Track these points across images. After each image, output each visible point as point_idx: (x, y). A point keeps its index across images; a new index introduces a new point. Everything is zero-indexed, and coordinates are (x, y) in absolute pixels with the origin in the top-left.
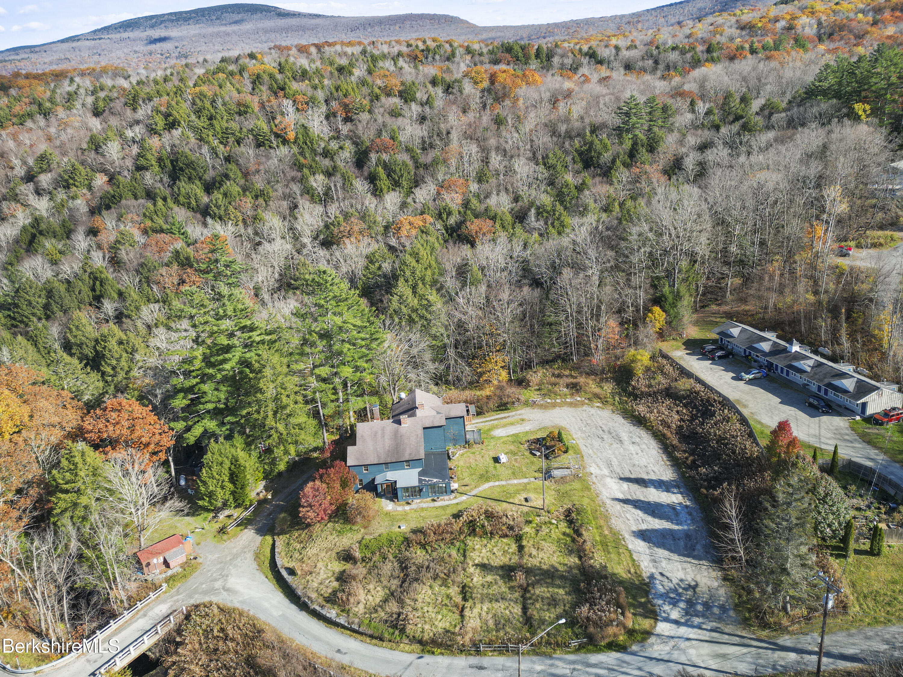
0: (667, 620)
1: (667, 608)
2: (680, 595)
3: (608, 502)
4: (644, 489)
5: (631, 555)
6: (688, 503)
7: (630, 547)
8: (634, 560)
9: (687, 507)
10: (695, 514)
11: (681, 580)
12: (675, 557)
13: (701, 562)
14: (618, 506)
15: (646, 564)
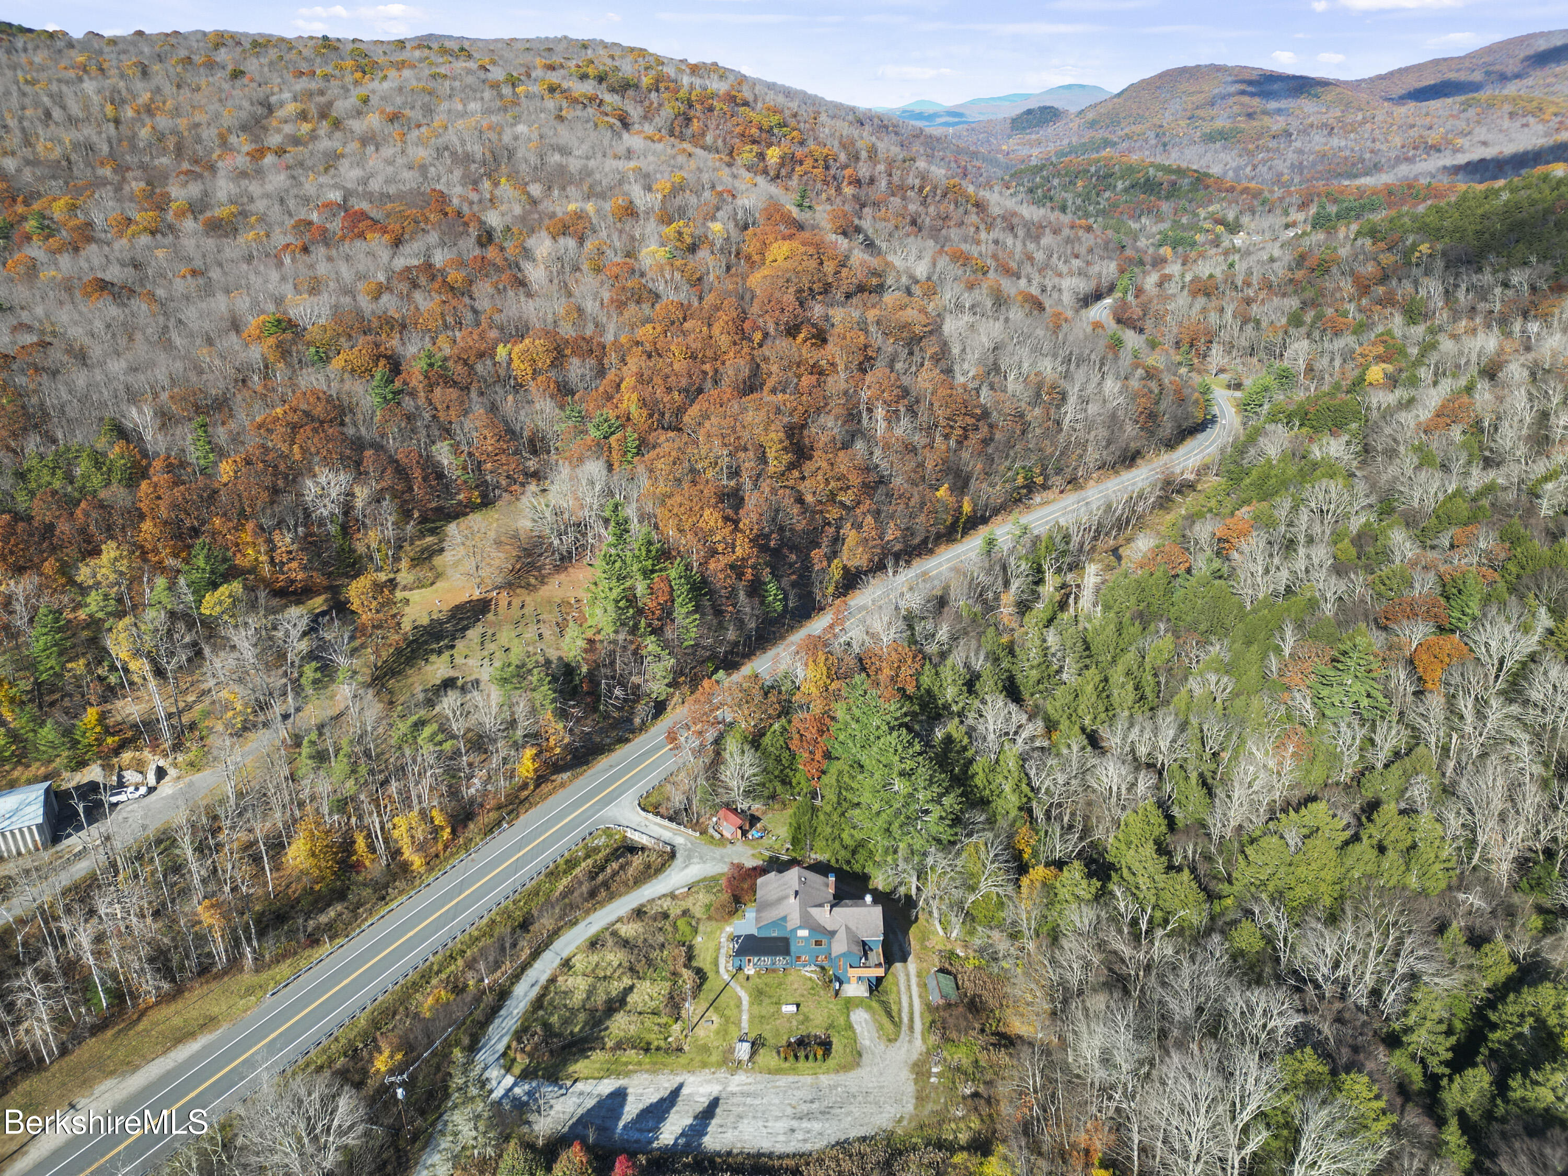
0: (515, 1084)
1: (527, 1087)
2: (536, 1100)
3: (681, 1079)
4: (692, 1114)
5: (595, 1079)
8: (588, 1079)
9: (652, 1141)
11: (551, 1106)
14: (672, 1085)
15: (580, 1087)
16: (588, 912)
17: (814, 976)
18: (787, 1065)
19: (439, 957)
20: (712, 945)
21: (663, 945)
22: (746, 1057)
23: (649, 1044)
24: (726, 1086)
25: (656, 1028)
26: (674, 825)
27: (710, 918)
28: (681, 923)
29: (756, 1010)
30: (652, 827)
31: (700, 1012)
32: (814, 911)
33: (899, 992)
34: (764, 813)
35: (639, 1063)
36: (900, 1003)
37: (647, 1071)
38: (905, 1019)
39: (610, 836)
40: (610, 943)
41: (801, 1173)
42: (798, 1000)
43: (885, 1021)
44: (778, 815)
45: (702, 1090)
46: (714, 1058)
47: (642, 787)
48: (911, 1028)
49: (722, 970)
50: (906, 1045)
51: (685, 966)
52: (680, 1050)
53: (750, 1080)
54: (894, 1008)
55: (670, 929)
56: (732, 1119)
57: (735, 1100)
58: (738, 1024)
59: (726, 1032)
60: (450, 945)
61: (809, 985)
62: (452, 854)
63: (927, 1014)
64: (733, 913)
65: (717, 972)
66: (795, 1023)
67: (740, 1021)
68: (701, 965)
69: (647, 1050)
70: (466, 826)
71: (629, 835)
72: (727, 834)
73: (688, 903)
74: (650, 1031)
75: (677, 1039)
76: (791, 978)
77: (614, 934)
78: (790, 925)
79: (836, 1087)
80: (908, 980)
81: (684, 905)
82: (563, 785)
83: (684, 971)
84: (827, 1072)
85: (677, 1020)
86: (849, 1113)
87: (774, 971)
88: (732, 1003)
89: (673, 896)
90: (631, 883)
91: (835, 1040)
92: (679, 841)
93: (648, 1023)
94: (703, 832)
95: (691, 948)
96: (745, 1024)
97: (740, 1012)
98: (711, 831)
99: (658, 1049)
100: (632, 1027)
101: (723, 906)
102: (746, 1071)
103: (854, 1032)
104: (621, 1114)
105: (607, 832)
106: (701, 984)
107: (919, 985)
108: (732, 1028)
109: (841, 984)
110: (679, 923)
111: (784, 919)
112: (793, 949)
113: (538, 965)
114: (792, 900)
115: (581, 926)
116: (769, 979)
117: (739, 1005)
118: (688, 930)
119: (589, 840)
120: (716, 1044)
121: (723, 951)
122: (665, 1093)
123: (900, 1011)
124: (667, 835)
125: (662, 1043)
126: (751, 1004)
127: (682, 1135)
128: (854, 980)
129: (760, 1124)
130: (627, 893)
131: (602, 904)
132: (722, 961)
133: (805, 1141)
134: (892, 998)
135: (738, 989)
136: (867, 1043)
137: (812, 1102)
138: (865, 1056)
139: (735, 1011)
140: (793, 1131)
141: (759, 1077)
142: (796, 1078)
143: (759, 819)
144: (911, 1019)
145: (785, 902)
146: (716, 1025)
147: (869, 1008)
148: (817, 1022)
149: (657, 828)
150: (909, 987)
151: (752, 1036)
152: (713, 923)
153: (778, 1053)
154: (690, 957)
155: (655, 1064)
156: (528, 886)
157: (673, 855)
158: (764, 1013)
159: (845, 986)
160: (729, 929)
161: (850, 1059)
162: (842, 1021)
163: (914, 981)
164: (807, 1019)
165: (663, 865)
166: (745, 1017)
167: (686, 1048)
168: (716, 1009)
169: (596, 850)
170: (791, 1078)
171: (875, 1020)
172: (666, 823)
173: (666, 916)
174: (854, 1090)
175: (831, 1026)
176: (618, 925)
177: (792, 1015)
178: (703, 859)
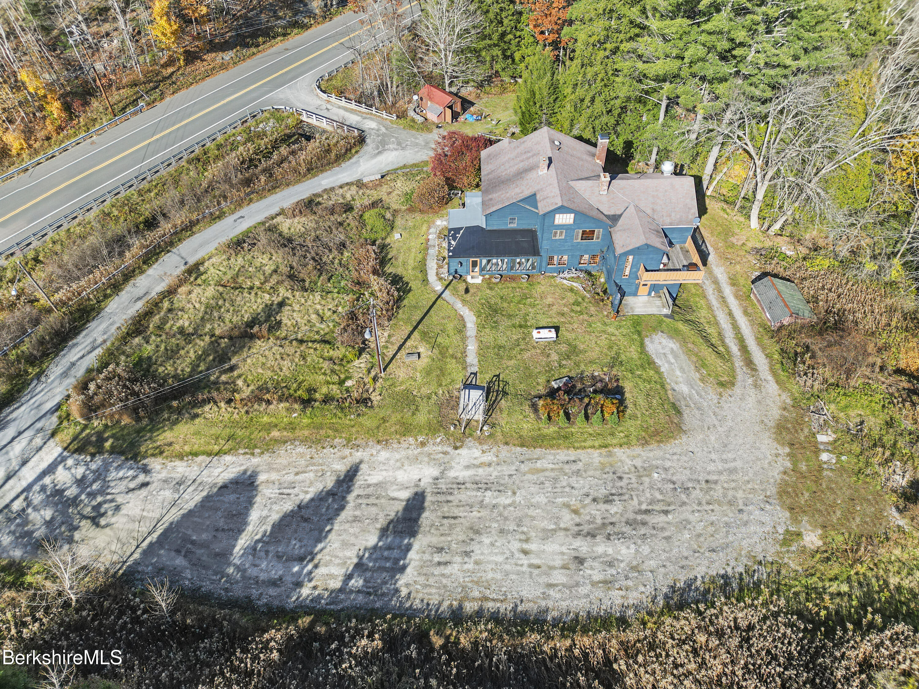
0: (60, 461)
1: (80, 471)
2: (92, 495)
3: (358, 455)
4: (382, 522)
5: (209, 454)
6: (305, 591)
7: (228, 458)
8: (196, 454)
9: (299, 585)
10: (272, 591)
11: (118, 508)
12: (174, 515)
13: (139, 550)
14: (341, 467)
15: (180, 470)
16: (239, 204)
17: (576, 285)
18: (553, 429)
19: (17, 259)
20: (415, 244)
21: (343, 245)
22: (480, 416)
23: (311, 390)
24: (445, 468)
25: (326, 365)
26: (363, 109)
27: (411, 210)
28: (370, 216)
29: (489, 336)
30: (335, 110)
31: (398, 339)
32: (581, 187)
33: (710, 307)
34: (478, 97)
35: (292, 427)
36: (717, 323)
37: (304, 441)
38: (735, 349)
39: (280, 120)
40: (263, 239)
41: (619, 677)
42: (556, 321)
43: (707, 352)
44: (496, 100)
45: (402, 476)
46: (422, 418)
47: (323, 69)
48: (749, 363)
49: (432, 277)
50: (752, 391)
51: (375, 272)
52: (364, 401)
53: (489, 457)
54: (712, 331)
55: (354, 224)
56: (459, 534)
57: (463, 496)
58: (461, 359)
59: (442, 372)
60: (35, 244)
61: (571, 297)
62: (68, 137)
63: (767, 341)
64: (446, 201)
65: (425, 281)
66: (554, 357)
67: (464, 353)
68: (400, 271)
69: (307, 402)
70: (86, 103)
71: (304, 118)
72: (432, 117)
73: (382, 193)
74: (315, 369)
75: (361, 382)
76: (539, 289)
77: (272, 229)
78: (543, 208)
79: (648, 470)
80: (719, 290)
81: (375, 195)
82: (224, 67)
83: (373, 278)
84: (626, 443)
85: (361, 351)
86: (685, 524)
87: (513, 279)
88: (450, 326)
89: (360, 184)
90: (303, 169)
91: (628, 386)
92: (370, 125)
93: (312, 357)
94: (402, 115)
95: (383, 247)
96: (472, 359)
97: (464, 339)
98: (411, 113)
99: (327, 400)
100: (286, 364)
101: (430, 193)
102: (480, 441)
103: (657, 370)
104: (245, 523)
105: (276, 114)
106: (400, 299)
107: (737, 297)
108: (452, 365)
109: (623, 295)
110: (366, 216)
111: (532, 199)
112: (544, 245)
113: (154, 271)
114: (543, 171)
115: (228, 220)
116: (505, 289)
117: (461, 329)
118: (379, 224)
119: (251, 123)
120: (425, 391)
121: (433, 252)
122: (330, 483)
123: (720, 335)
124: (353, 119)
125: (335, 390)
126: (481, 327)
127: (360, 566)
128: (643, 291)
129: (516, 545)
130: (298, 181)
131: (261, 194)
132: (432, 266)
133: (607, 583)
134: (702, 315)
135: (459, 305)
136: (684, 389)
137: (608, 501)
138: (686, 412)
139: (456, 339)
140: (580, 560)
141: (505, 452)
142: (572, 454)
143: (473, 104)
144: (744, 348)
145: (532, 175)
146: (425, 361)
147: (674, 334)
148: (593, 355)
149: (342, 112)
150: (723, 300)
151: (483, 380)
152: (418, 216)
153: (534, 407)
154: (383, 261)
155: (320, 427)
156: (163, 172)
157: (361, 140)
158: (502, 341)
159: (629, 300)
160: (441, 223)
161: (662, 418)
162: (633, 352)
163: (728, 291)
164: (573, 351)
165: (348, 150)
166: (472, 347)
167: (375, 398)
168: (425, 335)
169: (261, 135)
170: (563, 455)
171: (689, 352)
172: (353, 106)
173: (348, 208)
174: (681, 477)
175: (615, 362)
176: (279, 219)
177: (549, 344)
178: (401, 145)
